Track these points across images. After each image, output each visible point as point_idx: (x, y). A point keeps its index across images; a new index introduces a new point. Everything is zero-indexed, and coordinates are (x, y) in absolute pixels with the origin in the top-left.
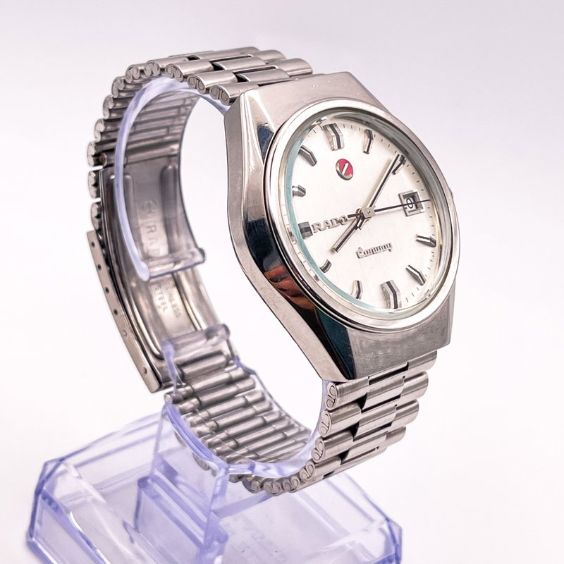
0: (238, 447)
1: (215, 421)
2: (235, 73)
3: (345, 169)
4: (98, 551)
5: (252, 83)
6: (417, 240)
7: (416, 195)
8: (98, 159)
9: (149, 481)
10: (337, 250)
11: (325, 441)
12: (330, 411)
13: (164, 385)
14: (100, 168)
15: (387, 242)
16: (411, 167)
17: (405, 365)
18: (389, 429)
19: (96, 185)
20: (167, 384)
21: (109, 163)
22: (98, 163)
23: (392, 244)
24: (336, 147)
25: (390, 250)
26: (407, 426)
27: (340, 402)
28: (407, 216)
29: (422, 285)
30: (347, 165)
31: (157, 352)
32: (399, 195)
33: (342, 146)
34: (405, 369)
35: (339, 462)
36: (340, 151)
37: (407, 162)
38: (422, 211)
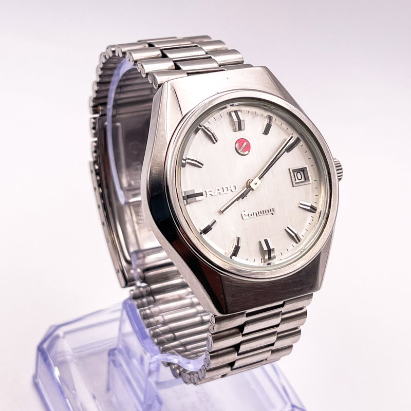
0: (175, 339)
1: (163, 316)
2: (174, 61)
3: (243, 147)
4: (67, 400)
5: (184, 71)
6: (299, 207)
7: (305, 169)
8: (95, 110)
9: (116, 352)
10: (223, 212)
11: (211, 354)
12: (212, 334)
13: (129, 283)
14: (97, 116)
15: (271, 208)
16: (305, 146)
17: (281, 302)
18: (273, 348)
19: (94, 128)
20: (132, 283)
21: (103, 113)
22: (95, 112)
23: (275, 209)
24: (238, 129)
25: (273, 214)
26: (294, 345)
27: (218, 329)
28: (293, 186)
29: (297, 243)
30: (245, 144)
31: (128, 258)
32: (289, 169)
33: (242, 128)
34: (282, 306)
35: (230, 368)
36: (240, 132)
37: (302, 143)
38: (309, 183)
